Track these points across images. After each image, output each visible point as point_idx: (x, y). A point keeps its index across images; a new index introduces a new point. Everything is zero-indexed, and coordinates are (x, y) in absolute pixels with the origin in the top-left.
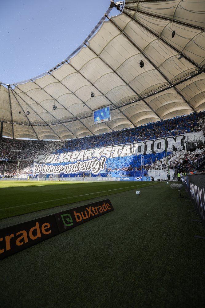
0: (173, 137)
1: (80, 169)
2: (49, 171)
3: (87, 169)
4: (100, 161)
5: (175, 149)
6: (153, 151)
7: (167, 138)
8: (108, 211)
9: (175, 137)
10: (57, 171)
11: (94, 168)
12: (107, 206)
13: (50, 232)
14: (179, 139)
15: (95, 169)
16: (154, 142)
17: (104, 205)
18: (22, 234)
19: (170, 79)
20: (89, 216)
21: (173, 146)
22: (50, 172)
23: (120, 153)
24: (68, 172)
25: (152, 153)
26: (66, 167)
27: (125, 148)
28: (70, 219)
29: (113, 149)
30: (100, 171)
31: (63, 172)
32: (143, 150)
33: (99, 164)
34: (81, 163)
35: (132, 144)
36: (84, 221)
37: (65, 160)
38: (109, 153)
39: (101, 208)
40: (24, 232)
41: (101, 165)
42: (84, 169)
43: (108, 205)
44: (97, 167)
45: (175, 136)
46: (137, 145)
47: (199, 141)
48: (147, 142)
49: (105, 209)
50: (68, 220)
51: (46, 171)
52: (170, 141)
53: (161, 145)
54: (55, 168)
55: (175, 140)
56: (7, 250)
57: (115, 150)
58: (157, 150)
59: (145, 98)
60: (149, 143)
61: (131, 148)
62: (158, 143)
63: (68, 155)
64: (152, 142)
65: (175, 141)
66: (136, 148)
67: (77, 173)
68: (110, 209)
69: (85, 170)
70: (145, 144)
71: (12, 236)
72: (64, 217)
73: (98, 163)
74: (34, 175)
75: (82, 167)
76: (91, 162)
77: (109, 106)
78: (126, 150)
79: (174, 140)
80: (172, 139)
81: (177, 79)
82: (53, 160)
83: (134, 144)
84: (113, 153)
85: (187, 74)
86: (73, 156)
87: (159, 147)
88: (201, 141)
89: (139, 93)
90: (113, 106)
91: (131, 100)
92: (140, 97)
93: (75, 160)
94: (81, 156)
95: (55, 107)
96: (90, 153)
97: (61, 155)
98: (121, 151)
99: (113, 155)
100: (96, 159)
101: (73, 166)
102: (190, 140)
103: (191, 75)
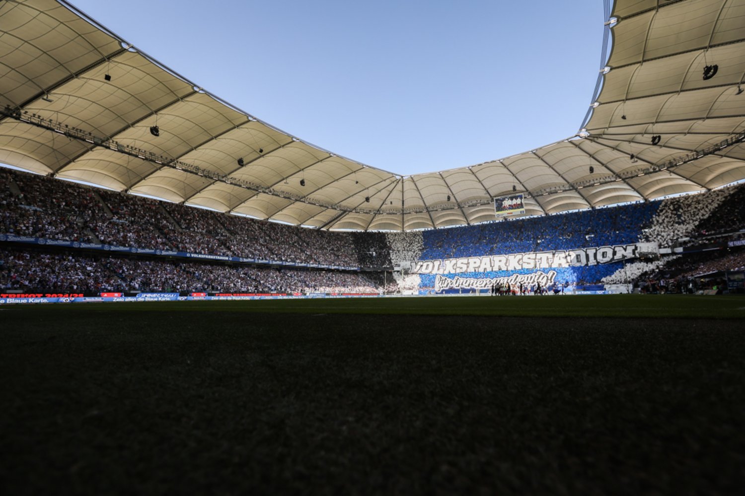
0: (622, 246)
2: (467, 284)
4: (548, 275)
6: (597, 260)
9: (624, 247)
10: (480, 285)
14: (630, 249)
16: (597, 251)
21: (623, 256)
22: (469, 286)
23: (551, 263)
25: (596, 264)
27: (556, 255)
29: (538, 257)
32: (583, 260)
33: (546, 278)
35: (567, 251)
38: (532, 262)
41: (549, 278)
44: (544, 281)
45: (625, 245)
48: (588, 250)
51: (462, 284)
52: (620, 251)
53: (607, 253)
54: (476, 281)
55: (625, 250)
57: (541, 258)
58: (602, 259)
59: (580, 189)
61: (566, 257)
62: (603, 253)
63: (462, 263)
64: (594, 251)
66: (573, 257)
70: (586, 252)
73: (544, 277)
76: (536, 276)
77: (522, 194)
78: (560, 259)
79: (623, 251)
80: (621, 249)
81: (626, 173)
82: (433, 269)
83: (569, 251)
84: (540, 262)
85: (639, 170)
86: (470, 264)
87: (605, 256)
88: (656, 254)
89: (570, 181)
90: (527, 193)
91: (558, 188)
92: (572, 186)
93: (477, 269)
94: (485, 264)
95: (449, 198)
96: (500, 261)
97: (447, 262)
98: (552, 260)
99: (540, 265)
100: (541, 273)
101: (507, 279)
102: (643, 251)
103: (645, 173)
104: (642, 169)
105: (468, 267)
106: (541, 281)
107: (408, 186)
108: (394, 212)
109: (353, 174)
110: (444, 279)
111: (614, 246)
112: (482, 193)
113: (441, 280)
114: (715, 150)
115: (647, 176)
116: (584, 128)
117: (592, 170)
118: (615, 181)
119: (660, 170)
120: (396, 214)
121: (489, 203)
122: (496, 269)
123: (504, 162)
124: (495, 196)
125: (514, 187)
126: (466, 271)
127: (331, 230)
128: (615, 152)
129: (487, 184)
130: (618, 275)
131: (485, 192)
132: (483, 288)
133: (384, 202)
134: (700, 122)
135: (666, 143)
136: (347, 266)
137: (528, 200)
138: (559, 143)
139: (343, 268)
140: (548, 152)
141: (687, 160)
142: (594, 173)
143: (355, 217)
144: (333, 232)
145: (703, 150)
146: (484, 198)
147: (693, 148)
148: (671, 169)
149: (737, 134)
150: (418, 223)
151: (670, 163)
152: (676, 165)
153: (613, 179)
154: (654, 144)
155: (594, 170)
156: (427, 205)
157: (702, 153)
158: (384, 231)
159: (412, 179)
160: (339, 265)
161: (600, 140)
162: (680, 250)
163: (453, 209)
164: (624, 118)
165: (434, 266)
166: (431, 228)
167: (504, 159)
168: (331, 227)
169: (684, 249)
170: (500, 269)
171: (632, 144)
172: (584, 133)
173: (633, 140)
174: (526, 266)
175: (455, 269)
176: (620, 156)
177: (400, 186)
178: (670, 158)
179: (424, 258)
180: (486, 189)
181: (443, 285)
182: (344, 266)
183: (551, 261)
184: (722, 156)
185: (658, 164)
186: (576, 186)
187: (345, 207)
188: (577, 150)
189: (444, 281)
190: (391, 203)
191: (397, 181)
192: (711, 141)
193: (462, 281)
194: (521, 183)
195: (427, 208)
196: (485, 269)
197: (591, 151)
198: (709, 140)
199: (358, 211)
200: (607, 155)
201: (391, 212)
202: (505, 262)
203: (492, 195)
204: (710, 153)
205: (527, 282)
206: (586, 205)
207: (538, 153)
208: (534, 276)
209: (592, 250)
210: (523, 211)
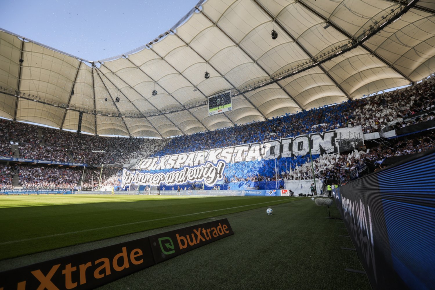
0: (320, 134)
1: (188, 178)
3: (197, 178)
4: (217, 168)
5: (323, 151)
6: (292, 153)
7: (311, 135)
8: (225, 236)
10: (155, 181)
11: (208, 177)
12: (224, 229)
13: (142, 261)
14: (329, 136)
15: (210, 178)
16: (292, 141)
17: (220, 226)
18: (103, 263)
19: (313, 55)
20: (198, 242)
21: (320, 146)
22: (146, 182)
23: (245, 156)
24: (171, 183)
25: (290, 156)
26: (168, 175)
27: (252, 148)
28: (170, 245)
29: (235, 151)
30: (217, 182)
31: (164, 183)
32: (277, 152)
33: (214, 171)
34: (189, 169)
35: (262, 143)
36: (190, 249)
37: (167, 166)
38: (229, 156)
39: (215, 231)
40: (106, 260)
41: (218, 172)
42: (194, 178)
43: (225, 227)
44: (213, 175)
45: (323, 133)
46: (268, 145)
47: (357, 140)
48: (283, 141)
49: (221, 232)
50: (167, 245)
52: (316, 139)
53: (303, 144)
54: (152, 177)
55: (323, 137)
56: (81, 284)
58: (297, 152)
59: (280, 80)
60: (286, 143)
61: (260, 149)
62: (299, 143)
64: (289, 141)
65: (323, 139)
66: (268, 149)
67: (183, 184)
68: (228, 232)
69: (195, 180)
70: (281, 143)
71: (89, 264)
72: (162, 241)
73: (213, 169)
74: (123, 187)
75: (191, 176)
76: (205, 168)
77: (230, 91)
78: (254, 152)
79: (321, 139)
80: (318, 136)
81: (323, 55)
82: (150, 165)
83: (264, 143)
84: (235, 156)
86: (178, 160)
87: (301, 149)
88: (360, 139)
89: (271, 74)
90: (235, 90)
91: (260, 83)
92: (272, 77)
93: (182, 164)
94: (190, 160)
95: (155, 93)
96: (202, 156)
97: (162, 159)
98: (247, 152)
99: (235, 158)
100: (211, 165)
101: (178, 174)
102: (343, 138)
103: (342, 50)
104: (339, 46)
105: (175, 163)
106: (210, 176)
126: (173, 167)
153: (310, 65)
156: (159, 109)
162: (391, 134)
166: (181, 134)
180: (195, 86)
186: (276, 78)
196: (189, 164)
197: (274, 11)
202: (206, 156)
203: (207, 95)
205: (196, 177)
208: (203, 168)
209: (287, 140)
210: (231, 108)
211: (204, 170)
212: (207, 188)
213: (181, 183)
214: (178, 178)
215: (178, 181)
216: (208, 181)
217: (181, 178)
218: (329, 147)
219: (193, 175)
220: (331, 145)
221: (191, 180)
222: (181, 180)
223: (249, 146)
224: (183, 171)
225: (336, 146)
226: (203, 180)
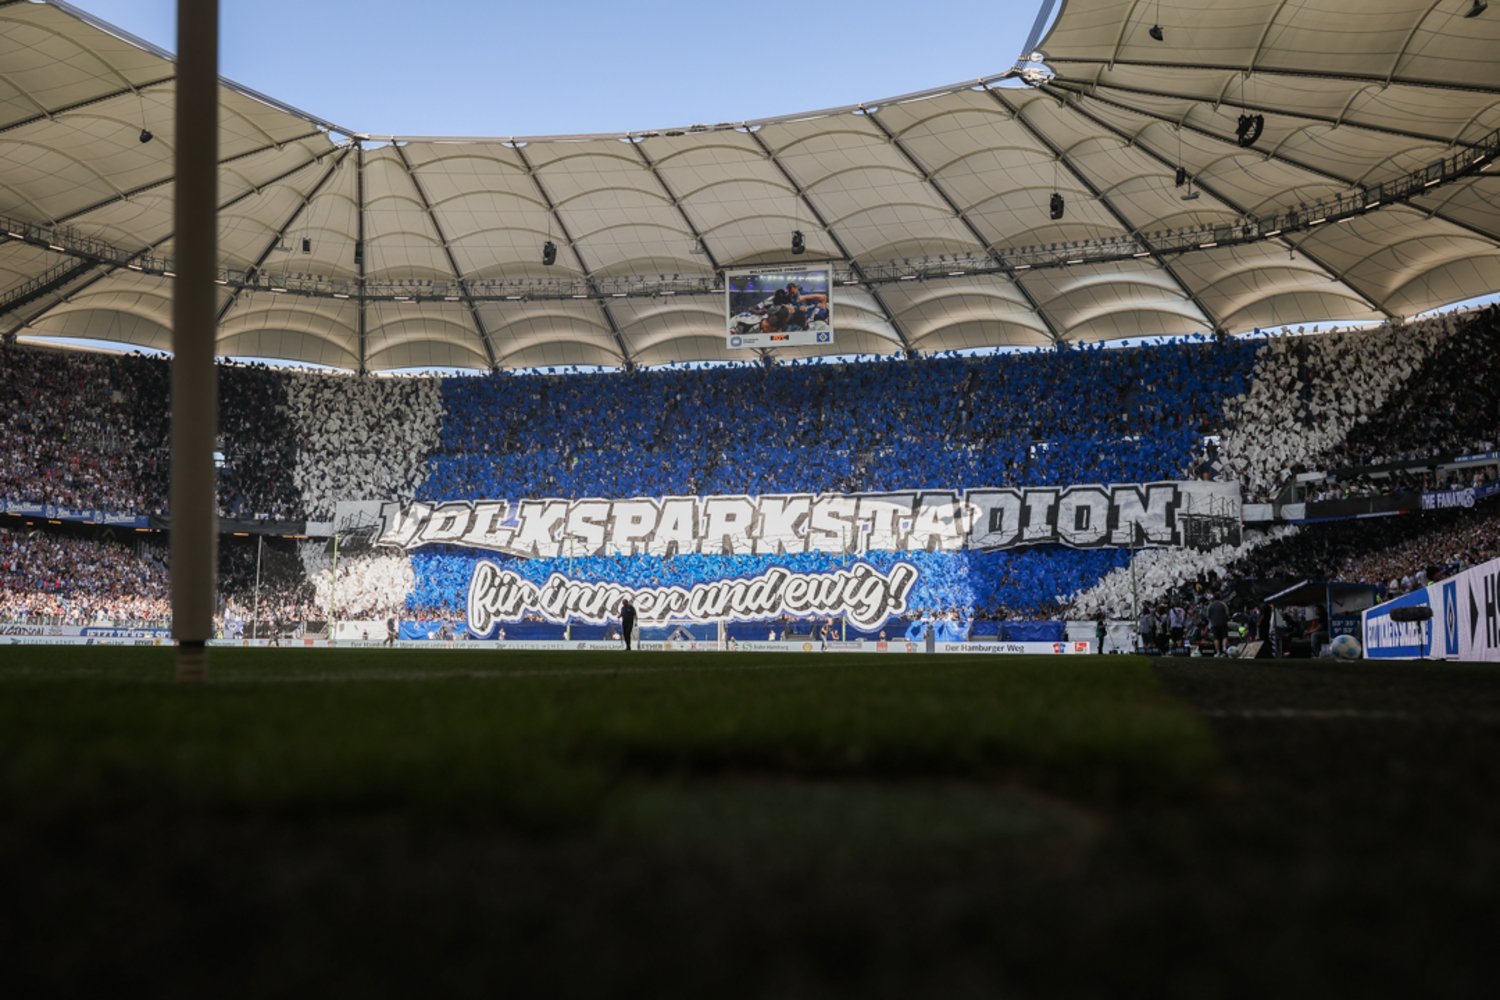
0: (1136, 489)
1: (783, 602)
2: (595, 608)
3: (821, 606)
4: (888, 580)
5: (1141, 536)
6: (1056, 531)
9: (1143, 490)
11: (860, 605)
14: (1160, 497)
15: (865, 608)
16: (1058, 499)
19: (1137, 224)
21: (1137, 524)
22: (600, 614)
23: (908, 534)
27: (924, 507)
29: (865, 513)
30: (888, 619)
32: (1011, 524)
33: (880, 589)
34: (790, 577)
35: (961, 495)
37: (566, 546)
38: (843, 528)
41: (892, 591)
42: (807, 606)
44: (874, 601)
45: (1145, 485)
46: (983, 504)
47: (1226, 521)
48: (1030, 495)
51: (576, 608)
52: (1129, 505)
53: (1092, 516)
55: (1145, 501)
57: (875, 513)
59: (1022, 271)
60: (1040, 502)
61: (957, 514)
62: (1081, 508)
63: (587, 520)
64: (1050, 498)
65: (1145, 506)
66: (981, 516)
67: (764, 619)
69: (812, 609)
70: (1023, 500)
73: (875, 584)
75: (798, 599)
76: (848, 580)
77: (828, 266)
78: (935, 521)
79: (1140, 506)
80: (1134, 497)
81: (1164, 234)
83: (969, 495)
84: (869, 531)
85: (1203, 228)
86: (617, 522)
87: (1084, 525)
88: (1233, 520)
89: (991, 241)
91: (949, 261)
92: (998, 259)
93: (641, 545)
94: (675, 528)
95: (550, 253)
96: (730, 517)
97: (532, 511)
98: (910, 521)
99: (868, 540)
100: (867, 571)
101: (743, 588)
102: (1196, 512)
103: (1218, 238)
104: (1210, 225)
105: (607, 536)
106: (866, 601)
107: (383, 180)
108: (321, 287)
109: (131, 97)
110: (507, 580)
111: (1110, 486)
112: (683, 248)
113: (492, 585)
114: (1409, 191)
115: (1226, 250)
116: (1037, 50)
117: (1057, 206)
118: (1130, 257)
119: (1262, 237)
120: (331, 296)
121: (706, 292)
122: (712, 547)
123: (764, 136)
124: (731, 267)
125: (798, 238)
126: (600, 553)
127: (23, 338)
128: (1134, 151)
129: (704, 214)
130: (1115, 588)
131: (693, 244)
132: (655, 624)
133: (277, 240)
134: (1374, 88)
135: (1281, 144)
136: (84, 507)
137: (849, 294)
138: (955, 90)
139: (64, 514)
140: (921, 122)
141: (1336, 211)
142: (1066, 218)
143: (142, 294)
144: (38, 352)
145: (1381, 186)
146: (691, 268)
147: (1355, 177)
148: (1295, 237)
149: (1469, 146)
150: (429, 342)
151: (1292, 215)
152: (1307, 226)
153: (1124, 251)
154: (1246, 144)
155: (1066, 205)
156: (466, 270)
157: (1377, 193)
158: (274, 364)
159: (400, 155)
160: (44, 500)
161: (1087, 103)
162: (1296, 511)
163: (570, 297)
164: (1156, 33)
165: (472, 521)
166: (477, 371)
167: (764, 124)
168: (25, 324)
169: (1311, 509)
170: (727, 550)
171: (1184, 133)
172: (1037, 70)
173: (1188, 121)
174: (820, 543)
175: (561, 542)
176: (1153, 171)
177: (347, 170)
178: (1290, 199)
179: (437, 491)
180: (696, 234)
181: (498, 604)
182: (69, 504)
183: (905, 525)
184: (1430, 214)
185: (1262, 212)
186: (1010, 261)
187: (90, 239)
188: (1014, 125)
189: (504, 590)
190: (306, 246)
191: (337, 154)
192: (1401, 160)
193: (575, 593)
194: (824, 225)
195: (462, 285)
196: (673, 545)
197: (1062, 140)
198: (1399, 153)
199: (157, 266)
200: (1111, 159)
201: (308, 284)
202: (749, 522)
203: (721, 259)
204: (1401, 198)
205: (816, 602)
206: (1042, 332)
207: (882, 117)
208: (843, 580)
209: (1043, 494)
210: (828, 334)
211: (846, 583)
212: (853, 634)
213: (754, 616)
214: (743, 599)
215: (742, 608)
216: (861, 614)
217: (754, 600)
218: (1158, 530)
219: (805, 594)
220: (1164, 524)
221: (796, 609)
222: (754, 607)
223: (911, 498)
224: (765, 578)
225: (1177, 530)
226: (844, 611)
